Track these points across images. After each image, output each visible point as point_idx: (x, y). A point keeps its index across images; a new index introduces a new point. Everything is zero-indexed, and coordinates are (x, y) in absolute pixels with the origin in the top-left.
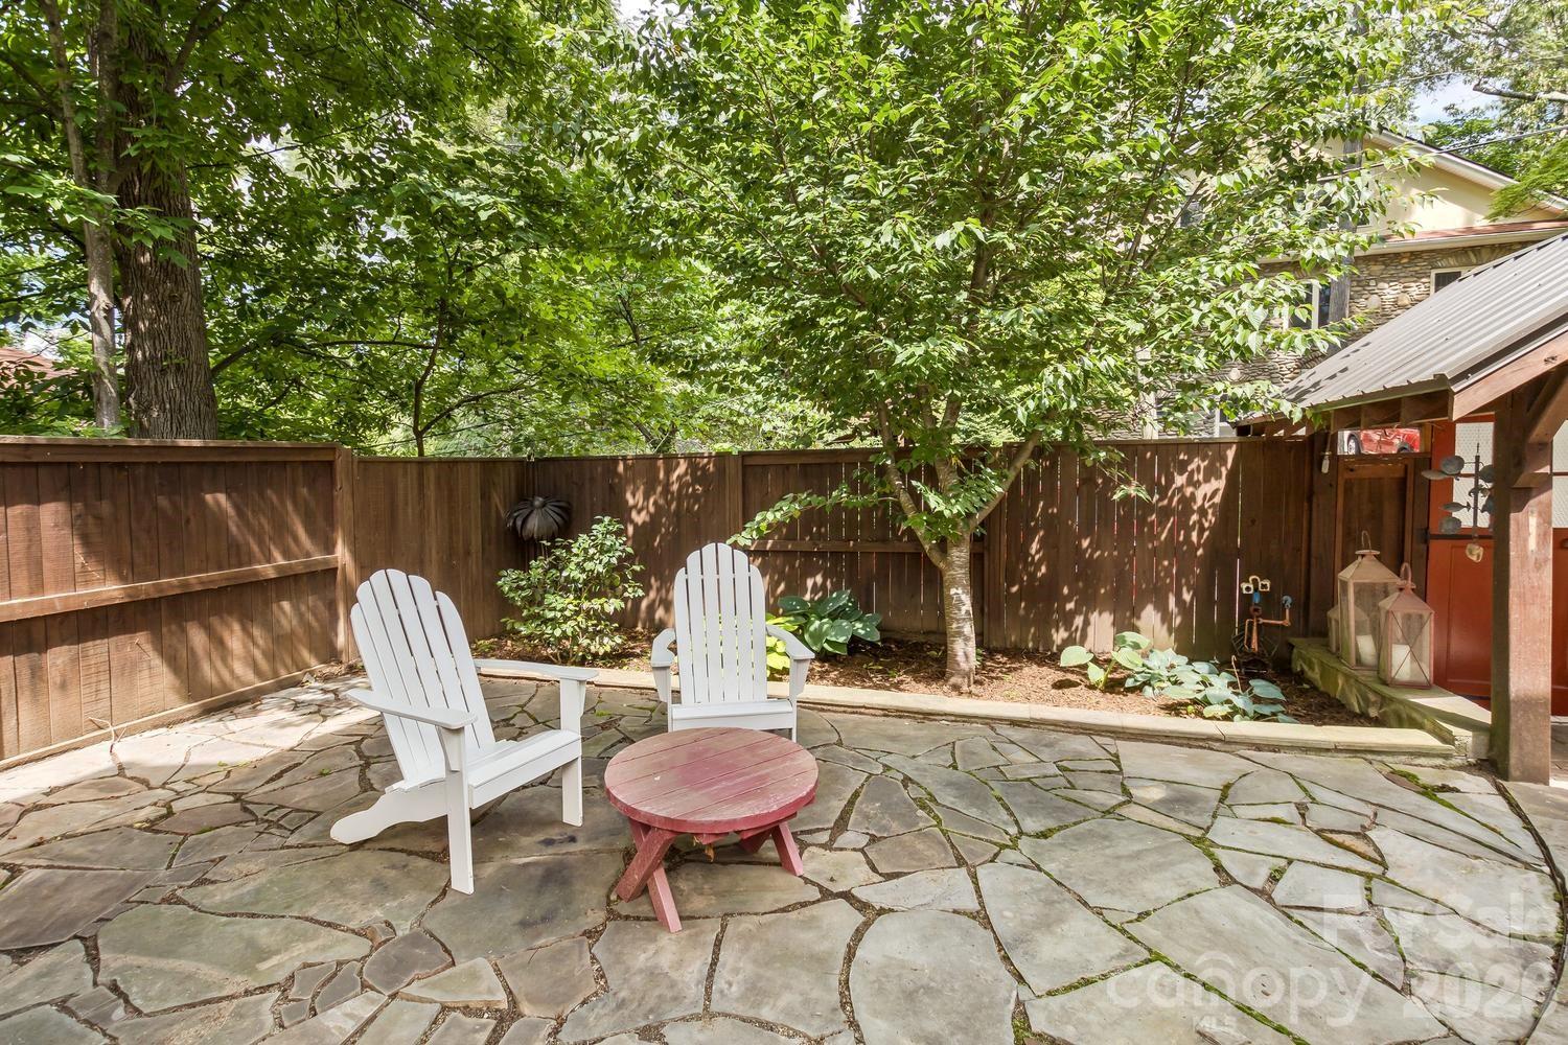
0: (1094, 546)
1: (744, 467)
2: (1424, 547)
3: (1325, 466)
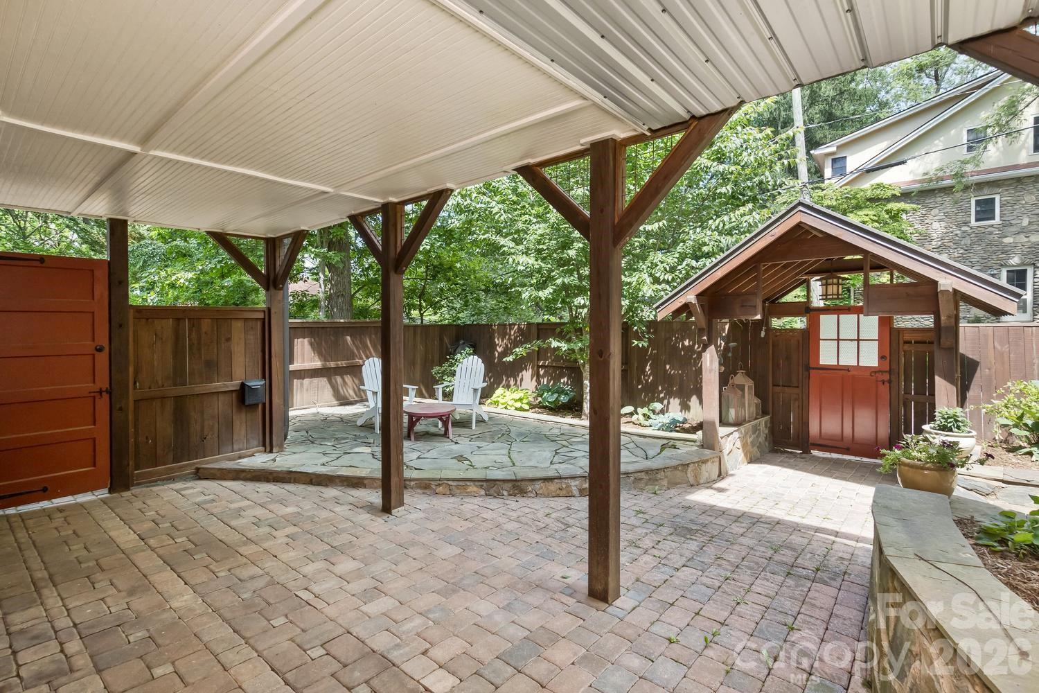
0: (671, 368)
1: (538, 329)
2: (807, 373)
3: (763, 334)
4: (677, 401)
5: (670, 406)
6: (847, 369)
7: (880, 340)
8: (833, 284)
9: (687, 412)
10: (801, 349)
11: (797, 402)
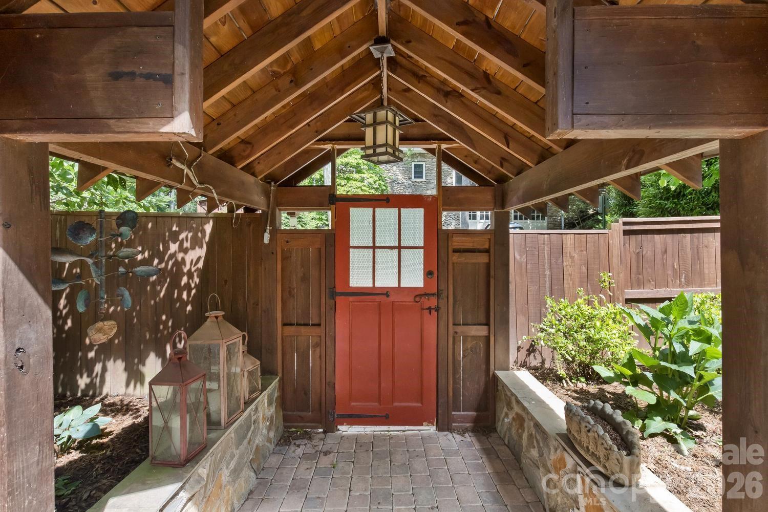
2: (332, 301)
3: (267, 238)
4: (120, 365)
5: (108, 377)
6: (386, 292)
7: (426, 248)
8: (386, 122)
9: (138, 385)
10: (323, 263)
11: (318, 350)
